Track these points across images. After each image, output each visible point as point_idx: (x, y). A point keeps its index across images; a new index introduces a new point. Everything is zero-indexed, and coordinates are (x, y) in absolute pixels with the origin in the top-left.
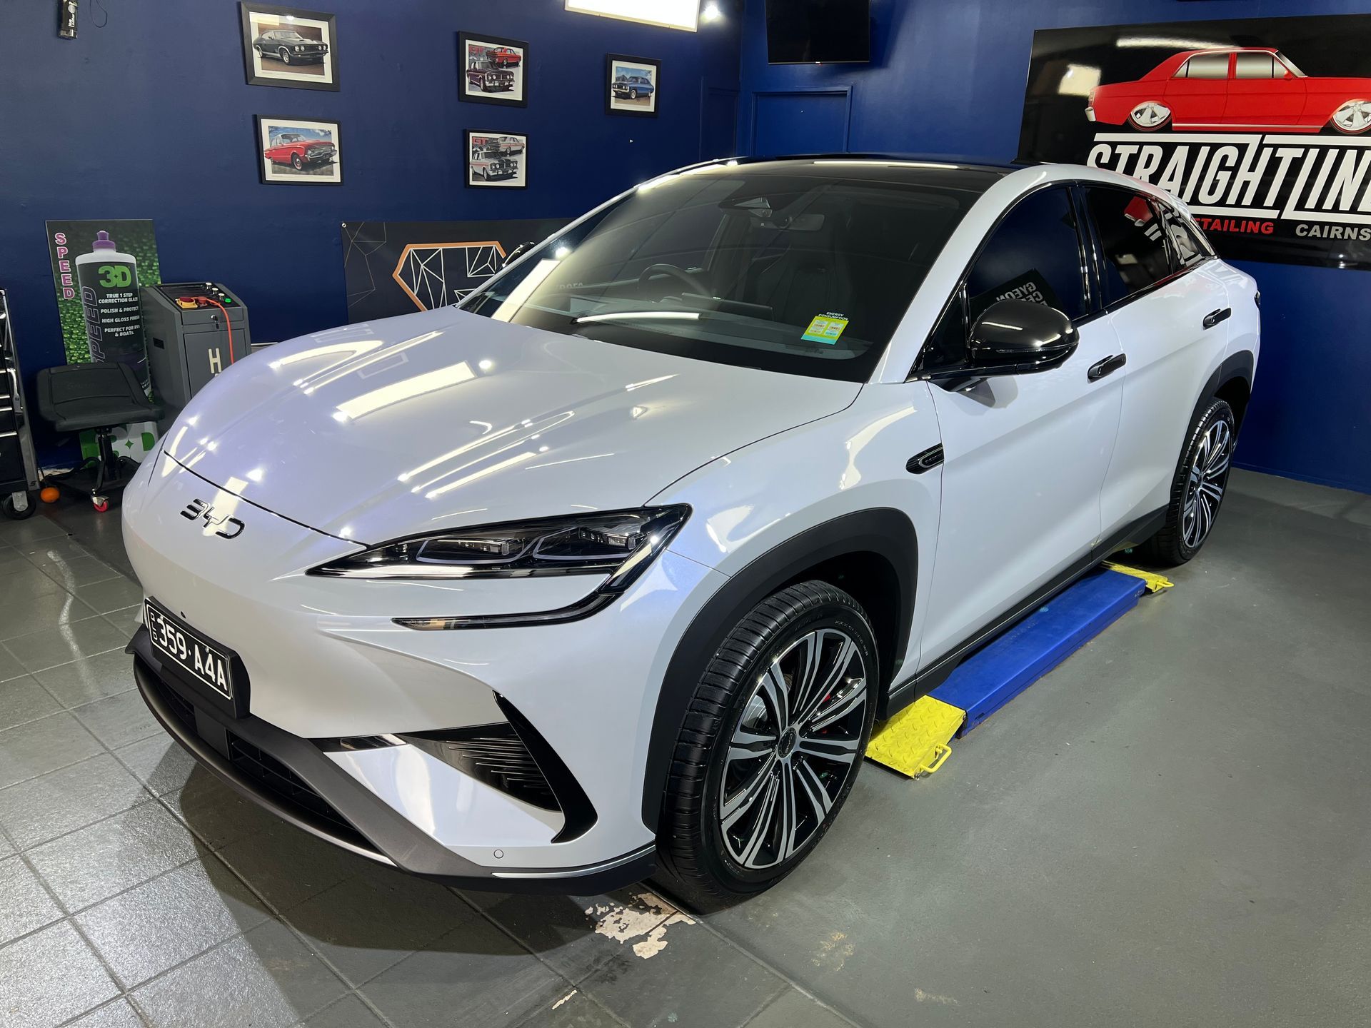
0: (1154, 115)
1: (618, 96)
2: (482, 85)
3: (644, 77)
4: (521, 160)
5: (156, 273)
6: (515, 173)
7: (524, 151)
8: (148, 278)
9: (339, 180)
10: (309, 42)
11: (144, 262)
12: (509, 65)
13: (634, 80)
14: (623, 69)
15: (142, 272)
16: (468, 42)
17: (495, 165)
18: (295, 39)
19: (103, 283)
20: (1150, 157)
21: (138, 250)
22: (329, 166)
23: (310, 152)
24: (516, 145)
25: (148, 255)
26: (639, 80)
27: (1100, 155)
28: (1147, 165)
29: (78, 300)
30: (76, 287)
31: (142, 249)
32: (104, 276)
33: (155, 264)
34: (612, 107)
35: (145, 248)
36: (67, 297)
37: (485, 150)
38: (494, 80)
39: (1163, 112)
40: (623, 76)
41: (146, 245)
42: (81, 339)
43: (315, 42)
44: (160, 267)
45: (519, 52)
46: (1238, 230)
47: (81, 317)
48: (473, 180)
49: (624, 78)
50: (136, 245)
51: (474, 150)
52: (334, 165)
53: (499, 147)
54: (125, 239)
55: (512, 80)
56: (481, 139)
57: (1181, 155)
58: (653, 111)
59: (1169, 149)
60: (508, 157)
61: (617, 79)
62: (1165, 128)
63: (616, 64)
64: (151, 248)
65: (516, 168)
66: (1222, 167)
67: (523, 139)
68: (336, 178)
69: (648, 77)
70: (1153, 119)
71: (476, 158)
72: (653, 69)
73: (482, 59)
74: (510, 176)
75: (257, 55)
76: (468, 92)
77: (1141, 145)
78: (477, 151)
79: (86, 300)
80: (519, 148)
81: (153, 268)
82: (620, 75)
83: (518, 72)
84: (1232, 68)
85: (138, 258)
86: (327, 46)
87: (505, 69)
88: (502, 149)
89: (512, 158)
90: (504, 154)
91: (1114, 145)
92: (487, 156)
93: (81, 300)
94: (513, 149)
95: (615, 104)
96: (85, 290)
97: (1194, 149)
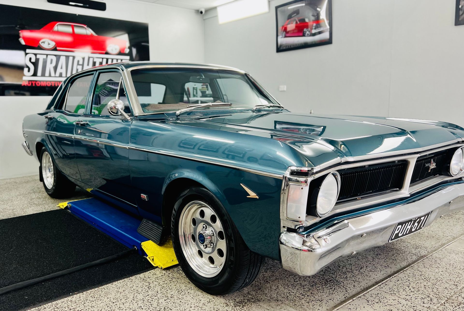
0: (49, 44)
20: (52, 60)
27: (30, 59)
28: (51, 63)
39: (53, 44)
57: (63, 60)
59: (58, 57)
62: (55, 49)
66: (78, 64)
70: (50, 46)
77: (47, 55)
84: (73, 30)
91: (36, 55)
97: (67, 57)
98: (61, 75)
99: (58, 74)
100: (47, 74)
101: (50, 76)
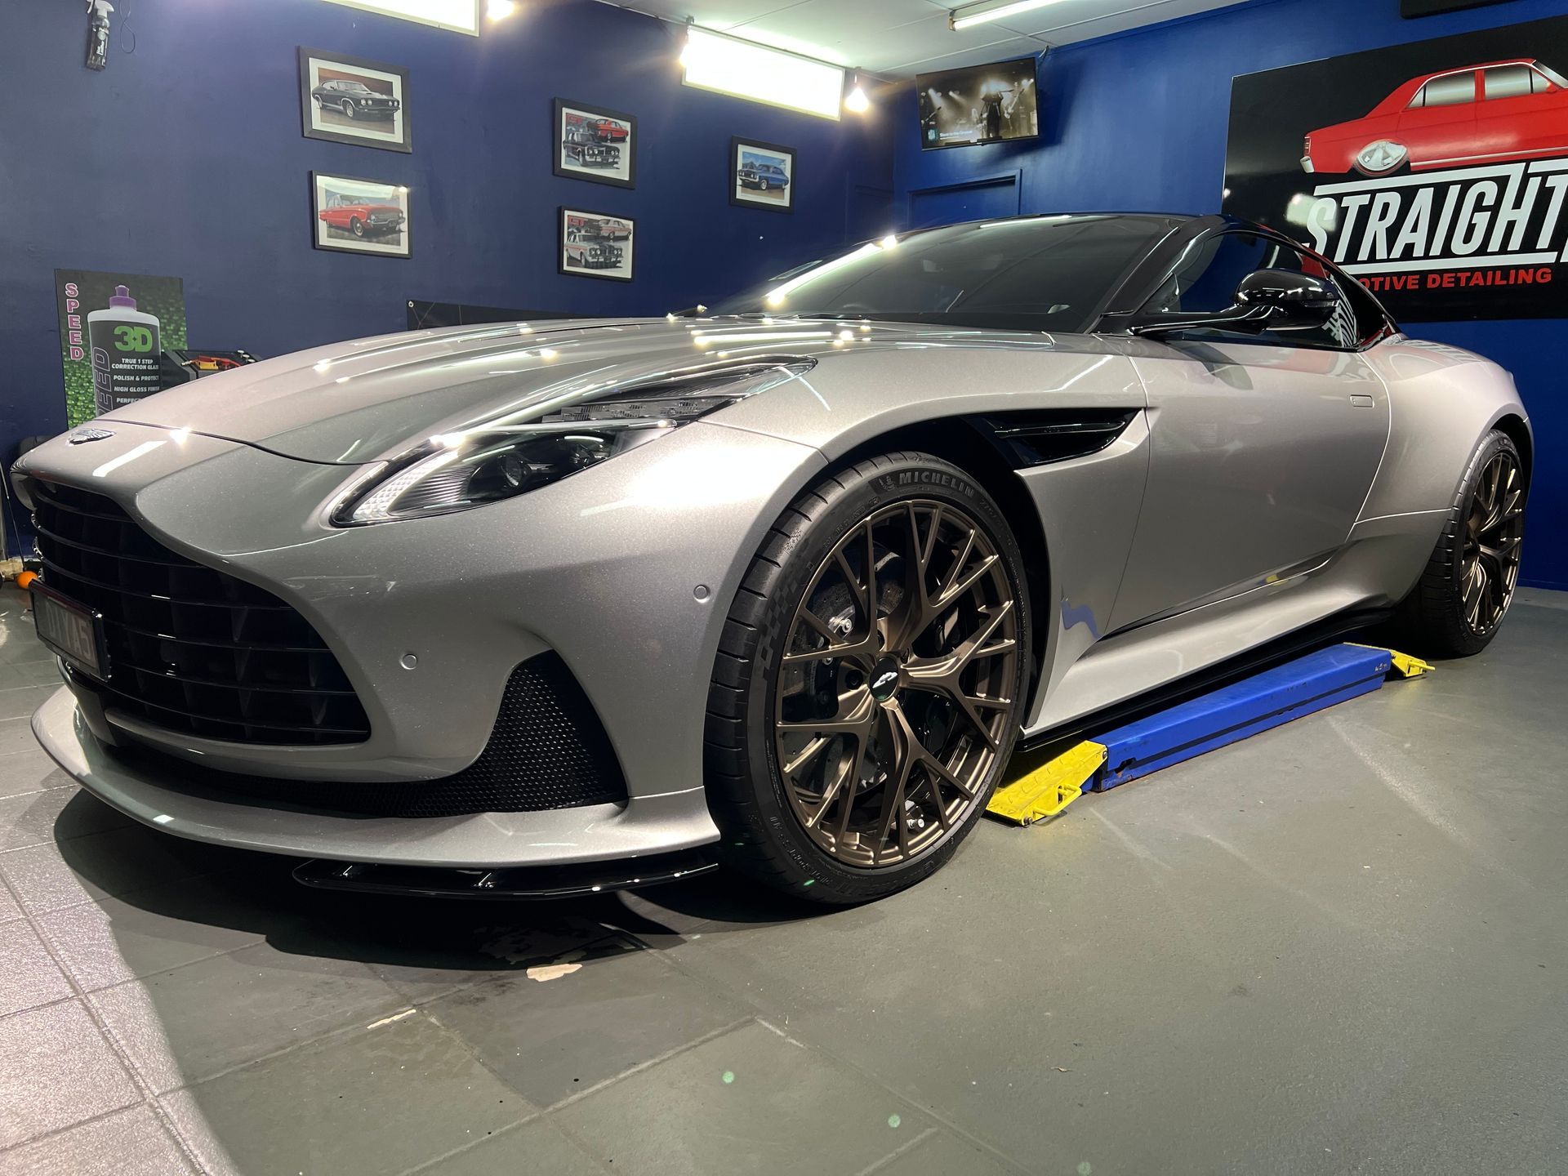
0: (1385, 156)
1: (745, 185)
2: (581, 159)
3: (777, 166)
4: (627, 248)
5: (183, 339)
6: (620, 262)
7: (631, 237)
8: (172, 343)
9: (406, 252)
10: (377, 96)
11: (170, 326)
12: (613, 140)
13: (765, 169)
14: (751, 155)
15: (167, 337)
16: (565, 111)
17: (596, 250)
18: (361, 90)
19: (118, 345)
20: (1386, 206)
21: (162, 311)
22: (394, 235)
23: (373, 217)
24: (621, 230)
25: (174, 318)
26: (771, 170)
27: (1322, 211)
28: (1383, 217)
29: (87, 362)
30: (86, 347)
31: (168, 310)
32: (120, 338)
33: (182, 329)
34: (737, 197)
35: (171, 309)
36: (74, 357)
37: (583, 233)
38: (597, 155)
39: (1398, 151)
40: (752, 163)
41: (173, 307)
42: (88, 408)
43: (384, 97)
44: (188, 333)
45: (627, 126)
46: (1505, 282)
47: (89, 382)
48: (568, 265)
49: (752, 165)
50: (160, 305)
51: (570, 230)
52: (401, 234)
53: (601, 230)
54: (148, 298)
55: (618, 157)
56: (580, 220)
57: (1424, 199)
58: (788, 205)
59: (1408, 195)
60: (611, 243)
61: (744, 166)
62: (1403, 169)
63: (742, 149)
64: (178, 310)
65: (621, 256)
66: (1479, 207)
67: (631, 224)
68: (403, 249)
69: (782, 167)
70: (1386, 161)
71: (572, 239)
72: (788, 158)
73: (581, 130)
74: (614, 265)
75: (315, 105)
76: (564, 166)
77: (1373, 193)
78: (573, 232)
79: (96, 363)
80: (625, 234)
81: (180, 333)
82: (749, 161)
83: (625, 149)
84: (1480, 88)
85: (162, 320)
86: (398, 102)
87: (609, 144)
88: (604, 233)
89: (617, 245)
90: (608, 238)
91: (1338, 198)
92: (585, 239)
93: (91, 362)
94: (617, 234)
95: (741, 194)
96: (96, 351)
97: (1441, 191)
98: (1408, 253)
99: (1397, 252)
100: (1363, 255)
101: (1372, 258)
